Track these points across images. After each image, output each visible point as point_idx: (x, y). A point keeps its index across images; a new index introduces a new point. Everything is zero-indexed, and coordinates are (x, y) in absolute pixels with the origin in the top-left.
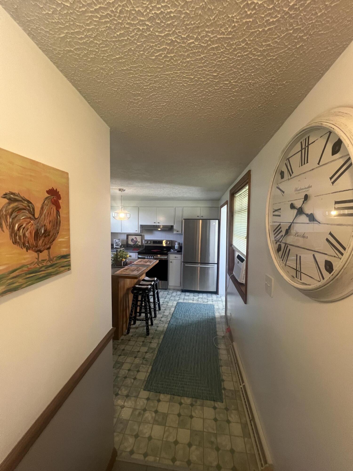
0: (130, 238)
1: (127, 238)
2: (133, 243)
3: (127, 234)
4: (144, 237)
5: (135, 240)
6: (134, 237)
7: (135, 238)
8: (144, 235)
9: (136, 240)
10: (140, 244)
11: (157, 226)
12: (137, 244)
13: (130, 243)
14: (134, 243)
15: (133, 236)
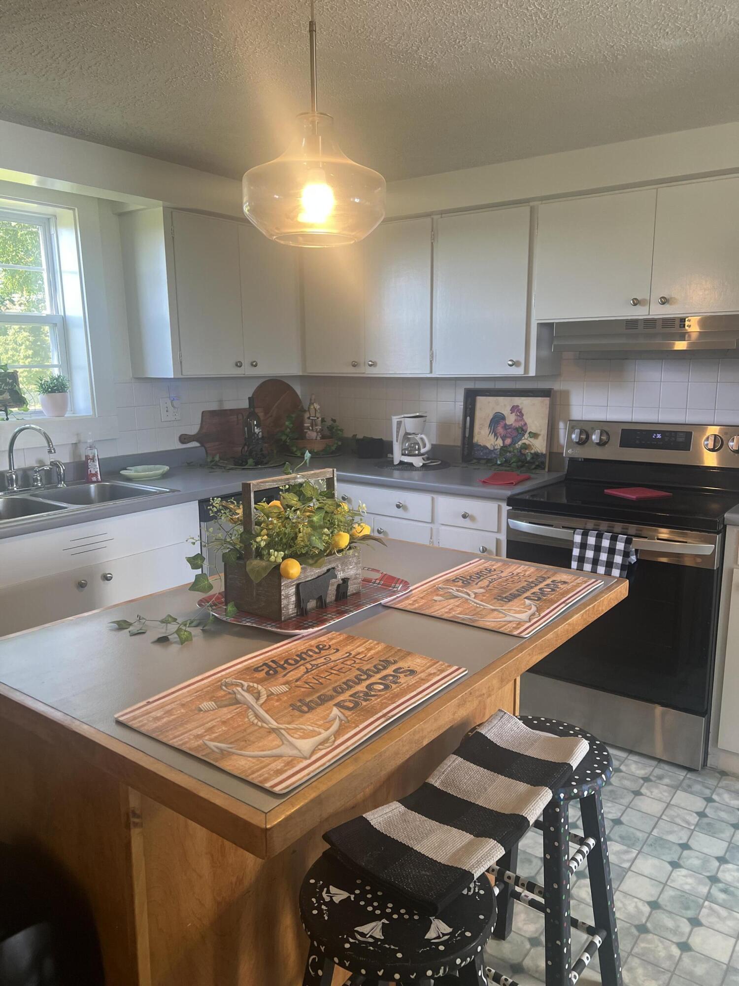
0: (486, 407)
1: (470, 410)
2: (500, 442)
3: (471, 385)
4: (567, 405)
5: (511, 419)
6: (503, 405)
7: (515, 409)
8: (566, 394)
9: (520, 424)
10: (539, 445)
11: (650, 323)
12: (526, 447)
13: (484, 437)
14: (508, 441)
15: (501, 399)
